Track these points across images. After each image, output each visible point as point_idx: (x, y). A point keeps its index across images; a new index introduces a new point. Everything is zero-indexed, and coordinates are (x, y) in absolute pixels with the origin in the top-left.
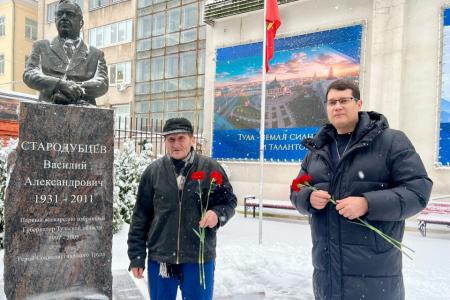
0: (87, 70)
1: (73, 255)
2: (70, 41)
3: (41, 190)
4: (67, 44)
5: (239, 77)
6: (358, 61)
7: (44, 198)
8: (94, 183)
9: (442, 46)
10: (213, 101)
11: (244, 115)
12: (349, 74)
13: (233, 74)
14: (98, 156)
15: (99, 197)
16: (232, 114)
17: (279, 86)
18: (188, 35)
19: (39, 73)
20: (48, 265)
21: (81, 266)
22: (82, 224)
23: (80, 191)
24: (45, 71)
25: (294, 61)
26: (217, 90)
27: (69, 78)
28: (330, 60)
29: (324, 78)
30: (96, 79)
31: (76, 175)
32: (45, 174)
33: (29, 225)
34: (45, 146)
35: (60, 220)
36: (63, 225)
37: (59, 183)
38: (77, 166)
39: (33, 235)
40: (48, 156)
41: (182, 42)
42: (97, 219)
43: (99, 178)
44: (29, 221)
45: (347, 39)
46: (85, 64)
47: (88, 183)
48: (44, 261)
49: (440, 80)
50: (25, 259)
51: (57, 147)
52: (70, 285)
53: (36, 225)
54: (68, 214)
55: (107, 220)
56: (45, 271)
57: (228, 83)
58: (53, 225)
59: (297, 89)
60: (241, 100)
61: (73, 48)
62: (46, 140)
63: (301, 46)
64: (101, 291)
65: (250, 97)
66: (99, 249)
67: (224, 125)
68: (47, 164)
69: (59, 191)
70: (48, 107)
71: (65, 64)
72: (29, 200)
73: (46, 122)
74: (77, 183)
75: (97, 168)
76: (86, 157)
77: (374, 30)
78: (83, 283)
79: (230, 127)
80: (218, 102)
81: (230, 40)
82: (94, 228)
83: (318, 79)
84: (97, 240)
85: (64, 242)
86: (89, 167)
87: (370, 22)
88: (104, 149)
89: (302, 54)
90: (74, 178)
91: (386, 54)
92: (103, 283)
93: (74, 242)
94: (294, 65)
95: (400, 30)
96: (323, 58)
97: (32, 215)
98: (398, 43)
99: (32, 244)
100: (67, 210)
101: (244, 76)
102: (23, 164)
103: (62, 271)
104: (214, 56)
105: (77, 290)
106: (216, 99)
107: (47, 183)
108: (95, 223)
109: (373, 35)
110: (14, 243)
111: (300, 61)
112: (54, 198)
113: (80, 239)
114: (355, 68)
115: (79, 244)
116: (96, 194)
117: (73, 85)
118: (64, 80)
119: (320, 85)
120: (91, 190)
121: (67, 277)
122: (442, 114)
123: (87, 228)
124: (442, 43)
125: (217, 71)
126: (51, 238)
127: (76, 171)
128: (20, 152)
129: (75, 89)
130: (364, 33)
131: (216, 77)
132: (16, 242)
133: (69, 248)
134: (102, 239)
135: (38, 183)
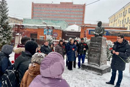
1: (95, 58)
3: (92, 48)
14: (99, 44)
23: (97, 49)
30: (101, 33)
31: (96, 47)
32: (93, 46)
36: (94, 54)
37: (94, 48)
39: (91, 54)
40: (93, 44)
50: (90, 57)
54: (95, 52)
55: (100, 54)
56: (92, 59)
62: (93, 42)
64: (98, 65)
68: (93, 45)
72: (91, 50)
75: (99, 46)
76: (98, 44)
78: (96, 63)
85: (94, 56)
92: (99, 63)
93: (95, 56)
97: (91, 52)
100: (95, 51)
102: (91, 45)
103: (94, 60)
108: (98, 54)
112: (93, 50)
120: (98, 49)
128: (90, 43)
132: (89, 55)
133: (95, 57)
134: (99, 57)
135: (92, 47)
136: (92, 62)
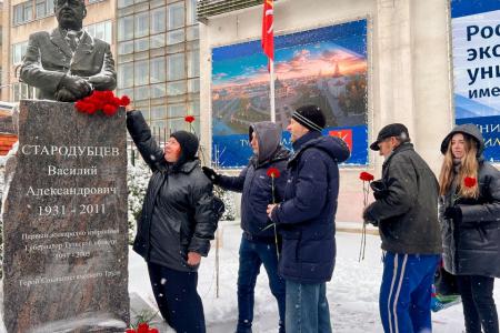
0: (93, 64)
1: (85, 275)
2: (72, 32)
3: (47, 200)
4: (70, 36)
5: (238, 78)
6: (365, 57)
7: (49, 210)
8: (106, 190)
9: (451, 39)
10: (210, 104)
11: (245, 118)
12: (356, 71)
13: (231, 75)
14: (110, 159)
15: (112, 206)
16: (232, 118)
17: (282, 86)
18: (174, 36)
19: (38, 67)
20: (55, 289)
21: (93, 288)
22: (94, 238)
23: (90, 200)
24: (46, 65)
25: (297, 59)
26: (214, 92)
27: (74, 73)
28: (335, 57)
29: (329, 76)
30: (104, 74)
31: (85, 182)
32: (51, 182)
33: (32, 242)
34: (49, 150)
35: (68, 235)
36: (72, 240)
38: (86, 171)
39: (37, 254)
40: (54, 161)
41: (168, 43)
42: (111, 231)
43: (111, 184)
44: (32, 237)
45: (352, 35)
46: (91, 57)
47: (100, 191)
48: (50, 285)
49: (452, 75)
50: (28, 283)
51: (63, 150)
52: (81, 311)
53: (40, 242)
54: (77, 227)
55: (121, 232)
56: (52, 296)
57: (227, 84)
58: (60, 240)
59: (302, 88)
60: (242, 102)
61: (77, 40)
62: (50, 142)
63: (303, 42)
64: (117, 317)
65: (252, 99)
66: (113, 266)
67: (224, 130)
68: (52, 170)
69: (66, 200)
70: (52, 106)
71: (69, 57)
72: (32, 213)
73: (50, 123)
74: (86, 192)
75: (109, 172)
76: (96, 161)
77: (380, 24)
78: (96, 308)
79: (230, 132)
80: (216, 105)
81: (226, 38)
82: (106, 242)
83: (324, 77)
84: (111, 257)
85: (73, 260)
86: (100, 172)
87: (375, 16)
88: (116, 151)
89: (305, 51)
90: (83, 186)
91: (394, 49)
92: (119, 306)
93: (85, 259)
94: (297, 63)
95: (407, 24)
96: (327, 54)
97: (35, 230)
98: (406, 37)
99: (37, 264)
100: (76, 223)
101: (243, 77)
102: (24, 172)
103: (72, 294)
104: (210, 56)
105: (90, 316)
106: (214, 102)
107: (53, 192)
108: (108, 237)
109: (379, 30)
110: (15, 263)
111: (303, 58)
112: (60, 209)
113: (91, 256)
114: (362, 65)
115: (90, 262)
116: (109, 203)
117: (79, 80)
118: (68, 75)
119: (325, 84)
120: (103, 198)
121: (77, 301)
122: (457, 110)
123: (99, 242)
124: (451, 36)
125: (213, 72)
126: (58, 256)
127: (85, 177)
128: (21, 157)
129: (83, 85)
130: (370, 28)
131: (213, 79)
132: (17, 262)
133: (79, 266)
134: (117, 255)
135: (42, 192)
136: (59, 318)
